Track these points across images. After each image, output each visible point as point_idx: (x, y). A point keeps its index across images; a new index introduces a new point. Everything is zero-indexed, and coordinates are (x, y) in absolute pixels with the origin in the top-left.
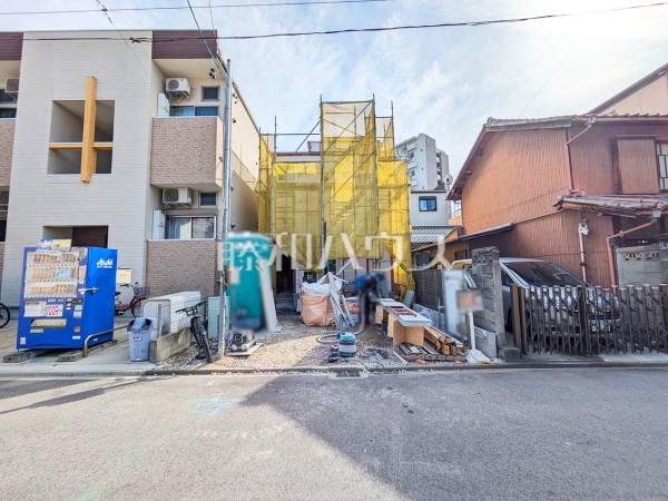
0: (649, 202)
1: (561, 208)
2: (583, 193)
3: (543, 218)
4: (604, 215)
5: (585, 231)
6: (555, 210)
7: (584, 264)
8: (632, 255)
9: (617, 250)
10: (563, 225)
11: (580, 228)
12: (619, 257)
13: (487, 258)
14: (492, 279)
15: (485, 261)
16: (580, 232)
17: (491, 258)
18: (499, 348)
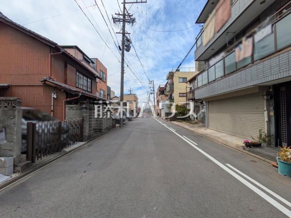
0: (79, 90)
1: (45, 83)
2: (55, 79)
3: (32, 86)
4: (64, 91)
5: (55, 97)
6: (41, 84)
7: (53, 111)
8: (71, 108)
9: (67, 106)
10: (44, 92)
11: (52, 95)
12: (67, 108)
13: (10, 104)
14: (14, 120)
15: (6, 107)
16: (53, 96)
17: (13, 105)
18: (15, 166)
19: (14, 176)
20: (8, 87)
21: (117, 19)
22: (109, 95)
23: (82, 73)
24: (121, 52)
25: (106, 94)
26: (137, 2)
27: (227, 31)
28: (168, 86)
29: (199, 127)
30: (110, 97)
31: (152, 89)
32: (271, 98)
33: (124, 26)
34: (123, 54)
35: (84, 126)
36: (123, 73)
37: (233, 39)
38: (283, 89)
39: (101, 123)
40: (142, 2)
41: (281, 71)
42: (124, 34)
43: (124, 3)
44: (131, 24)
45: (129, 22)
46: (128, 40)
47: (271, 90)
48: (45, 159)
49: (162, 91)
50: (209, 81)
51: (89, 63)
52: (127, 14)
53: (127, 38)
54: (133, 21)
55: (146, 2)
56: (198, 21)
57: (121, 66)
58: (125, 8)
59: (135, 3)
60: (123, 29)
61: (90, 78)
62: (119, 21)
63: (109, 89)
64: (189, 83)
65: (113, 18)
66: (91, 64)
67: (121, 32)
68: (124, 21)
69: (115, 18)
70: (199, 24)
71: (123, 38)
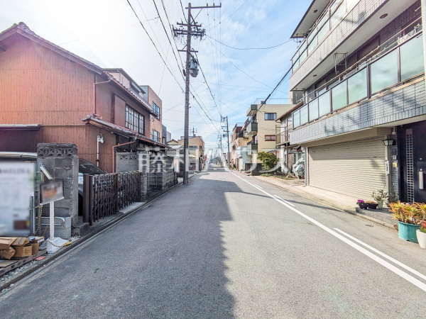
0: (130, 131)
1: (88, 123)
2: (101, 118)
4: (114, 134)
5: (102, 141)
6: (84, 124)
7: (98, 161)
8: (124, 156)
9: (117, 153)
10: (86, 134)
11: (98, 139)
12: (118, 157)
13: (65, 152)
14: (70, 171)
15: (59, 155)
16: (98, 141)
17: (69, 153)
18: (73, 228)
19: (74, 239)
20: (39, 128)
21: (179, 30)
22: (164, 138)
23: (132, 108)
24: (185, 77)
25: (161, 137)
26: (207, 7)
27: (335, 52)
28: (250, 125)
29: (295, 183)
30: (165, 141)
31: (226, 129)
32: (394, 144)
33: (189, 41)
34: (187, 81)
35: (142, 181)
36: (187, 107)
37: (343, 62)
38: (409, 132)
39: (161, 178)
40: (214, 7)
41: (406, 110)
42: (189, 52)
43: (190, 7)
44: (199, 38)
45: (196, 35)
46: (195, 62)
47: (394, 133)
48: (102, 221)
49: (240, 132)
50: (310, 120)
51: (139, 92)
52: (193, 24)
53: (193, 57)
54: (201, 34)
55: (220, 7)
56: (295, 35)
57: (185, 98)
58: (190, 15)
59: (204, 7)
60: (187, 45)
61: (142, 115)
62: (182, 34)
63: (164, 129)
64: (279, 121)
65: (174, 30)
66: (141, 94)
67: (185, 49)
68: (189, 34)
69: (177, 30)
70: (296, 39)
71: (188, 59)
